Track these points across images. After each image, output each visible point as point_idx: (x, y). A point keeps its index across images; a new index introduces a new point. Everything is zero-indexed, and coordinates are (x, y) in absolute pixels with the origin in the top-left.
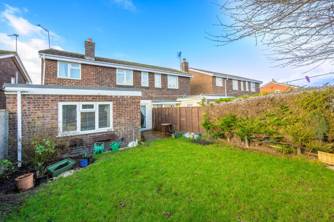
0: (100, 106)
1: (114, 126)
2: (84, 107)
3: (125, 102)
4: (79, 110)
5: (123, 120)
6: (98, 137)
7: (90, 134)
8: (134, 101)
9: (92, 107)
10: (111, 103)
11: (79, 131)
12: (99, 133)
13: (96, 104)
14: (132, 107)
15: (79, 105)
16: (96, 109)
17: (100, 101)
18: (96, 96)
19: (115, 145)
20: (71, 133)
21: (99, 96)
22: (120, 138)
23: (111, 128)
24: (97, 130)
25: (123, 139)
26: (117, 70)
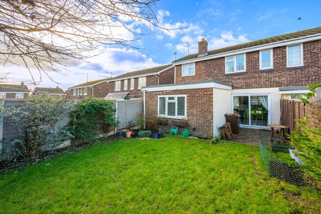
0: (178, 98)
1: (188, 116)
2: (170, 98)
3: (197, 95)
4: (167, 101)
5: (194, 111)
6: (176, 122)
7: (172, 119)
8: (206, 93)
9: (173, 98)
10: (185, 96)
11: (166, 116)
12: (178, 119)
13: (176, 96)
14: (204, 99)
15: (167, 97)
16: (176, 101)
17: (178, 94)
18: (176, 90)
20: (162, 116)
21: (178, 90)
22: (193, 127)
23: (185, 117)
24: (177, 117)
25: (194, 129)
26: (226, 59)
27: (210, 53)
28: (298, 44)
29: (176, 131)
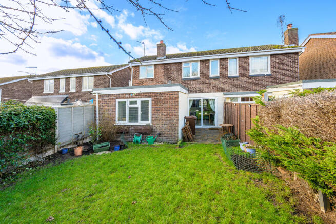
0: (142, 102)
1: (153, 121)
2: (131, 103)
3: (162, 98)
4: (128, 106)
5: (160, 116)
6: (140, 129)
7: (134, 126)
8: (172, 96)
9: (135, 103)
10: (150, 100)
11: (127, 122)
12: (141, 126)
13: (139, 100)
14: (170, 103)
15: (128, 101)
16: (139, 105)
17: (141, 98)
18: (139, 94)
19: (150, 138)
20: (122, 123)
21: (141, 93)
22: (158, 133)
23: (150, 122)
24: (140, 123)
25: (159, 134)
26: (183, 64)
27: (168, 57)
28: (235, 58)
29: (139, 139)
